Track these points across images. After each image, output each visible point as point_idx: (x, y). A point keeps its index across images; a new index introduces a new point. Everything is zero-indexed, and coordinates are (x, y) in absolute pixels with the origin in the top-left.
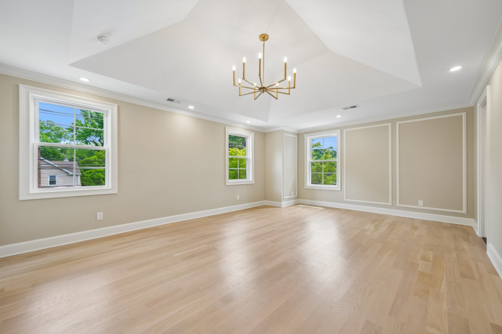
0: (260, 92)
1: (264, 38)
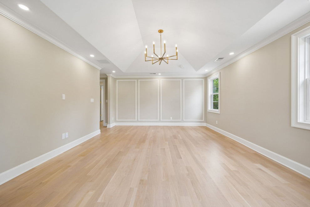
0: (160, 61)
1: (161, 31)
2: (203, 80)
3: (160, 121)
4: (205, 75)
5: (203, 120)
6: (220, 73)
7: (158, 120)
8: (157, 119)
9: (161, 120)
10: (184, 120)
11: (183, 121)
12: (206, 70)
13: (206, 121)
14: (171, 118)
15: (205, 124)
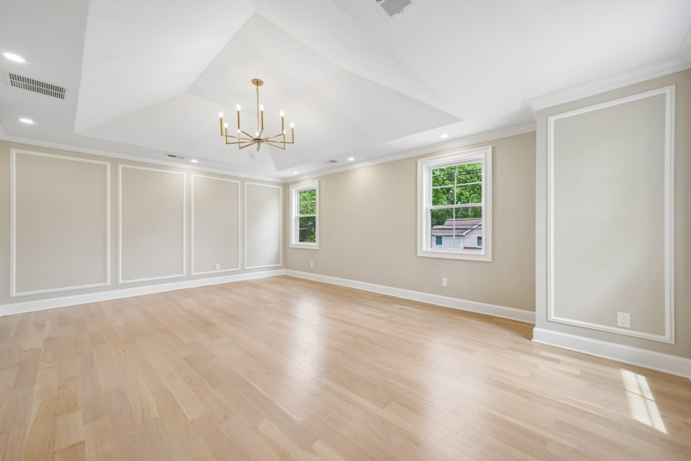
1: (257, 82)
2: (281, 188)
3: (190, 277)
4: (285, 179)
5: (281, 264)
6: (320, 182)
7: (185, 275)
8: (182, 273)
9: (193, 274)
10: (246, 268)
11: (244, 271)
12: (294, 172)
13: (286, 266)
14: (218, 266)
15: (283, 272)
